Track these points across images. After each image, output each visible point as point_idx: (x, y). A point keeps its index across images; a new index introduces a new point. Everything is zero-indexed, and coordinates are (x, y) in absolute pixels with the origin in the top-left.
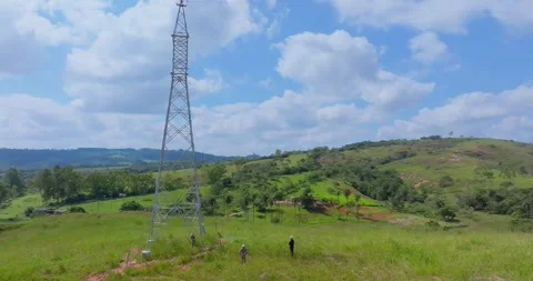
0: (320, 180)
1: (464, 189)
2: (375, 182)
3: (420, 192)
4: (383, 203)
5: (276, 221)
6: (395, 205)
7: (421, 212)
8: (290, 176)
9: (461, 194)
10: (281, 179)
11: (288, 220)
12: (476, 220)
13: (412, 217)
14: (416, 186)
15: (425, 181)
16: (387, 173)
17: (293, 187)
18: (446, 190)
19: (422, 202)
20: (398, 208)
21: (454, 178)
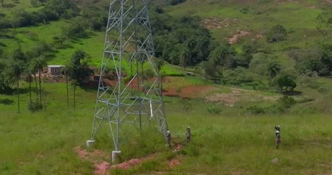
0: (85, 36)
1: (302, 45)
2: (172, 36)
3: (239, 50)
4: (190, 70)
5: (36, 108)
6: (210, 72)
7: (248, 82)
8: (32, 29)
9: (296, 52)
10: (19, 36)
11: (54, 104)
12: (322, 91)
13: (235, 90)
14: (231, 41)
15: (243, 33)
16: (185, 20)
17: (47, 48)
18: (276, 46)
19: (246, 66)
20: (214, 77)
21: (287, 27)
